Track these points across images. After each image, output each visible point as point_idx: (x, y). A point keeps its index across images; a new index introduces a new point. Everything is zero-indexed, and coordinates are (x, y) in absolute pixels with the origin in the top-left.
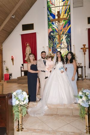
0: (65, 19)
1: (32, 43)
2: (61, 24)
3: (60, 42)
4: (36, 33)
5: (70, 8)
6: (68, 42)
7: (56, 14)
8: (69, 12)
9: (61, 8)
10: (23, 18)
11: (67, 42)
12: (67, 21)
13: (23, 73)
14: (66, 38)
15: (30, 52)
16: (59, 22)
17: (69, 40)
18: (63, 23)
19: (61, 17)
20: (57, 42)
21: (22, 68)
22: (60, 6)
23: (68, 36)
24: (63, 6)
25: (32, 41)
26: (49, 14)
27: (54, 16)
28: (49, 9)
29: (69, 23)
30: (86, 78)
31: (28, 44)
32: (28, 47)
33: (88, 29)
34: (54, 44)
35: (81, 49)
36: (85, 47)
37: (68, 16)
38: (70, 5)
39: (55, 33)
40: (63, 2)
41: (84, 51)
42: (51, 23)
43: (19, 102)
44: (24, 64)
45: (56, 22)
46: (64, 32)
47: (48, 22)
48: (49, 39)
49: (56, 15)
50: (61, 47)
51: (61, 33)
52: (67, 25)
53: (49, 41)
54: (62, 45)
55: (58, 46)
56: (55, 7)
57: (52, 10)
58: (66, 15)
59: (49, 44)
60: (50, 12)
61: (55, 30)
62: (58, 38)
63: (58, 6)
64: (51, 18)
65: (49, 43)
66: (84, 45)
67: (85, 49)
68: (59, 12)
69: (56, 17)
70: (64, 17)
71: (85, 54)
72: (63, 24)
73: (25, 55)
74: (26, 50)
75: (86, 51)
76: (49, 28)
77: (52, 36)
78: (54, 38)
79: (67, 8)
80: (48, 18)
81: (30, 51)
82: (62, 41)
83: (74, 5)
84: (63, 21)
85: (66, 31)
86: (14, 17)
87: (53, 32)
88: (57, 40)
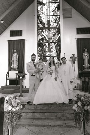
0: (55, 28)
1: (20, 50)
2: (51, 32)
3: (50, 51)
4: (24, 39)
5: (59, 18)
6: (58, 50)
7: (46, 22)
8: (59, 22)
9: (51, 17)
10: (11, 24)
11: (56, 51)
12: (57, 30)
13: (8, 81)
14: (55, 47)
15: (16, 59)
16: (49, 30)
17: (59, 48)
18: (53, 31)
19: (51, 26)
20: (46, 50)
21: (7, 76)
22: (50, 16)
23: (58, 44)
24: (53, 16)
25: (20, 48)
26: (39, 22)
27: (44, 24)
28: (39, 18)
29: (59, 32)
30: (76, 89)
31: (15, 51)
32: (15, 53)
33: (77, 39)
34: (44, 52)
35: (71, 58)
36: (74, 57)
37: (58, 26)
38: (60, 16)
39: (44, 41)
40: (53, 13)
41: (74, 60)
42: (40, 31)
43: (12, 108)
44: (10, 72)
45: (46, 30)
46: (54, 40)
47: (38, 29)
48: (38, 47)
49: (46, 24)
50: (50, 55)
51: (51, 41)
52: (57, 34)
53: (38, 49)
54: (52, 53)
55: (47, 54)
56: (45, 16)
57: (42, 19)
58: (56, 24)
59: (38, 52)
60: (41, 21)
61: (45, 38)
62: (47, 46)
63: (48, 15)
64: (41, 26)
65: (38, 50)
66: (74, 55)
67: (74, 58)
68: (49, 21)
69: (46, 26)
70: (54, 26)
71: (74, 63)
72: (53, 33)
73: (12, 62)
74: (13, 57)
75: (75, 61)
76: (38, 35)
77: (42, 44)
78: (44, 46)
79: (57, 18)
80: (38, 25)
81: (18, 58)
82: (52, 49)
83: (64, 16)
84: (53, 30)
85: (56, 40)
86: (2, 22)
87: (42, 39)
88: (46, 48)
